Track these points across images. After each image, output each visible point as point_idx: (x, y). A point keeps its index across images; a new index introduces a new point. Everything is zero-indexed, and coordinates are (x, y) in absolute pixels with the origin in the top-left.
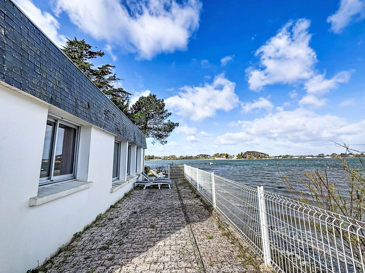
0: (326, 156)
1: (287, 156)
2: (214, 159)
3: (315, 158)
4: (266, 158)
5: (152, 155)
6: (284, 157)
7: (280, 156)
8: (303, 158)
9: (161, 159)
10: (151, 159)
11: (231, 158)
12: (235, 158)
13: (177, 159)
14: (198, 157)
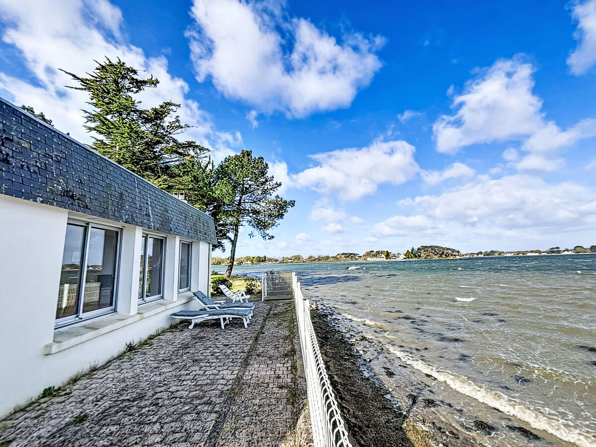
0: (564, 251)
1: (493, 252)
2: (365, 260)
3: (543, 254)
4: (455, 256)
5: (263, 256)
6: (487, 254)
7: (481, 253)
8: (521, 255)
9: (278, 262)
10: (263, 261)
11: (394, 257)
12: (401, 258)
13: (304, 262)
14: (338, 257)
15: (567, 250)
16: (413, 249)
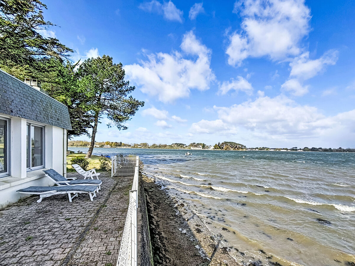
0: (299, 149)
1: (264, 148)
2: (189, 148)
3: (289, 151)
4: (243, 149)
5: (120, 142)
6: (261, 149)
7: (257, 148)
8: (278, 150)
9: (131, 147)
10: (119, 146)
11: (207, 148)
12: (212, 148)
13: (149, 148)
14: (173, 145)
15: (300, 149)
16: (219, 144)
